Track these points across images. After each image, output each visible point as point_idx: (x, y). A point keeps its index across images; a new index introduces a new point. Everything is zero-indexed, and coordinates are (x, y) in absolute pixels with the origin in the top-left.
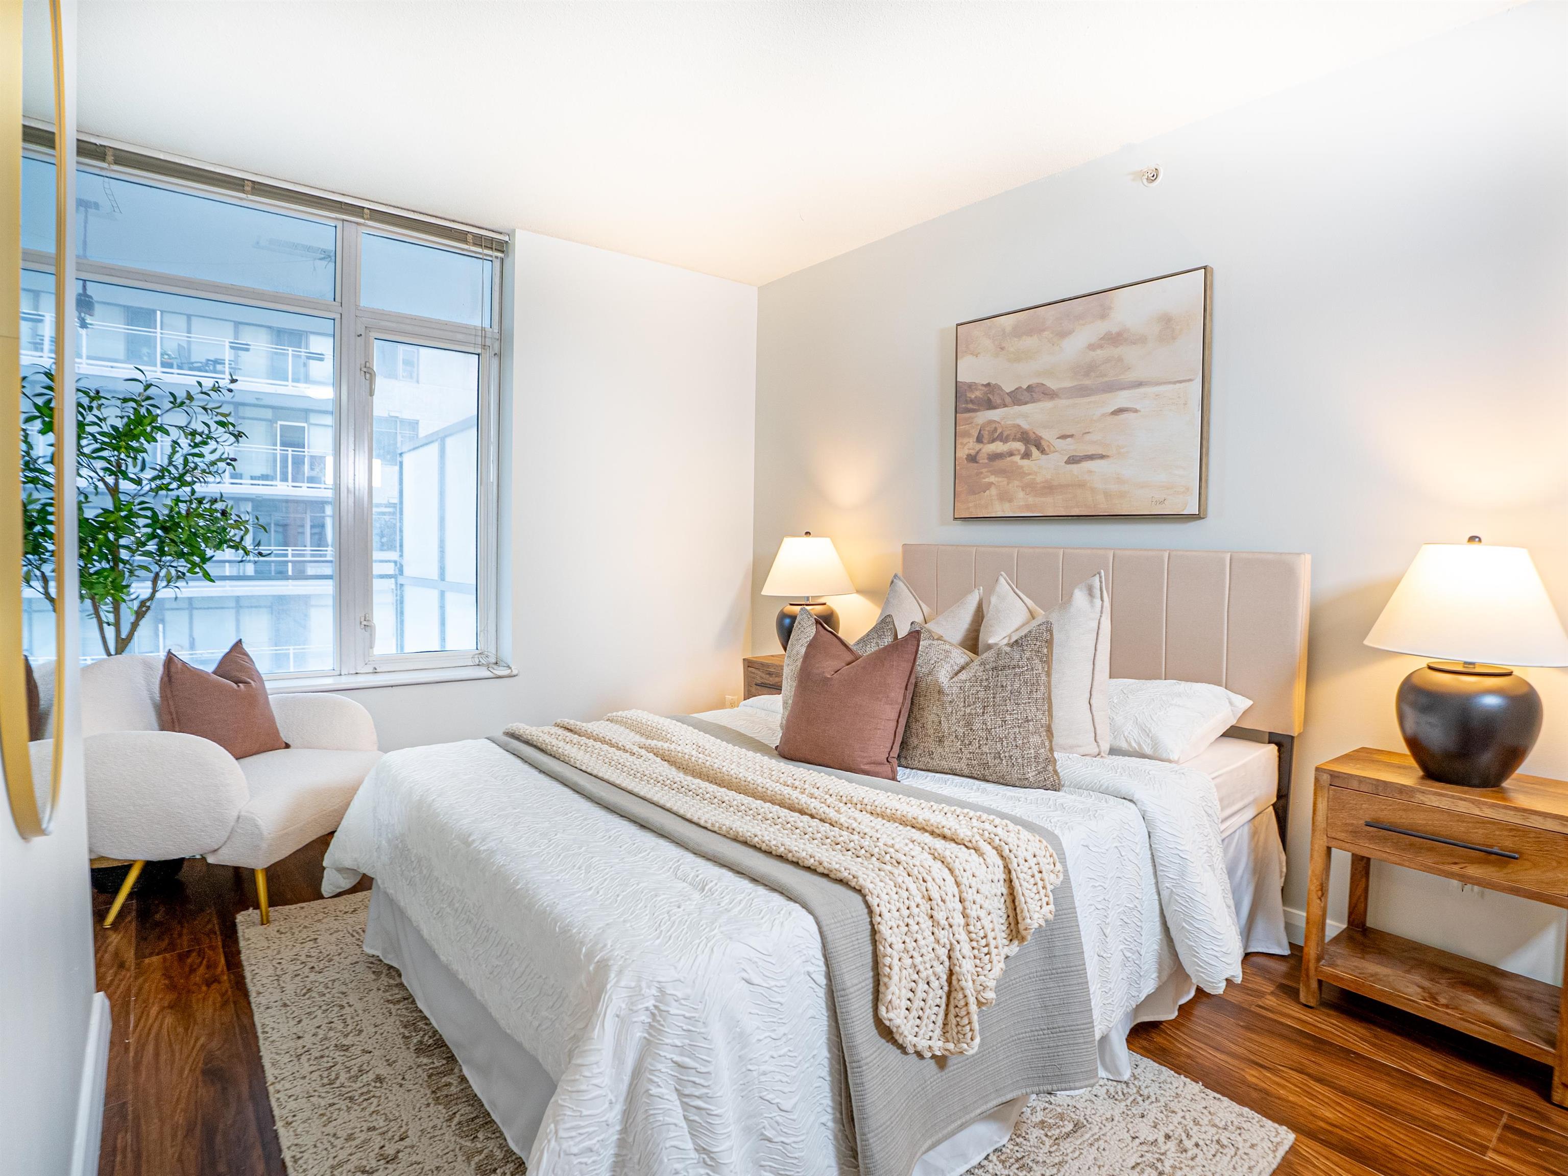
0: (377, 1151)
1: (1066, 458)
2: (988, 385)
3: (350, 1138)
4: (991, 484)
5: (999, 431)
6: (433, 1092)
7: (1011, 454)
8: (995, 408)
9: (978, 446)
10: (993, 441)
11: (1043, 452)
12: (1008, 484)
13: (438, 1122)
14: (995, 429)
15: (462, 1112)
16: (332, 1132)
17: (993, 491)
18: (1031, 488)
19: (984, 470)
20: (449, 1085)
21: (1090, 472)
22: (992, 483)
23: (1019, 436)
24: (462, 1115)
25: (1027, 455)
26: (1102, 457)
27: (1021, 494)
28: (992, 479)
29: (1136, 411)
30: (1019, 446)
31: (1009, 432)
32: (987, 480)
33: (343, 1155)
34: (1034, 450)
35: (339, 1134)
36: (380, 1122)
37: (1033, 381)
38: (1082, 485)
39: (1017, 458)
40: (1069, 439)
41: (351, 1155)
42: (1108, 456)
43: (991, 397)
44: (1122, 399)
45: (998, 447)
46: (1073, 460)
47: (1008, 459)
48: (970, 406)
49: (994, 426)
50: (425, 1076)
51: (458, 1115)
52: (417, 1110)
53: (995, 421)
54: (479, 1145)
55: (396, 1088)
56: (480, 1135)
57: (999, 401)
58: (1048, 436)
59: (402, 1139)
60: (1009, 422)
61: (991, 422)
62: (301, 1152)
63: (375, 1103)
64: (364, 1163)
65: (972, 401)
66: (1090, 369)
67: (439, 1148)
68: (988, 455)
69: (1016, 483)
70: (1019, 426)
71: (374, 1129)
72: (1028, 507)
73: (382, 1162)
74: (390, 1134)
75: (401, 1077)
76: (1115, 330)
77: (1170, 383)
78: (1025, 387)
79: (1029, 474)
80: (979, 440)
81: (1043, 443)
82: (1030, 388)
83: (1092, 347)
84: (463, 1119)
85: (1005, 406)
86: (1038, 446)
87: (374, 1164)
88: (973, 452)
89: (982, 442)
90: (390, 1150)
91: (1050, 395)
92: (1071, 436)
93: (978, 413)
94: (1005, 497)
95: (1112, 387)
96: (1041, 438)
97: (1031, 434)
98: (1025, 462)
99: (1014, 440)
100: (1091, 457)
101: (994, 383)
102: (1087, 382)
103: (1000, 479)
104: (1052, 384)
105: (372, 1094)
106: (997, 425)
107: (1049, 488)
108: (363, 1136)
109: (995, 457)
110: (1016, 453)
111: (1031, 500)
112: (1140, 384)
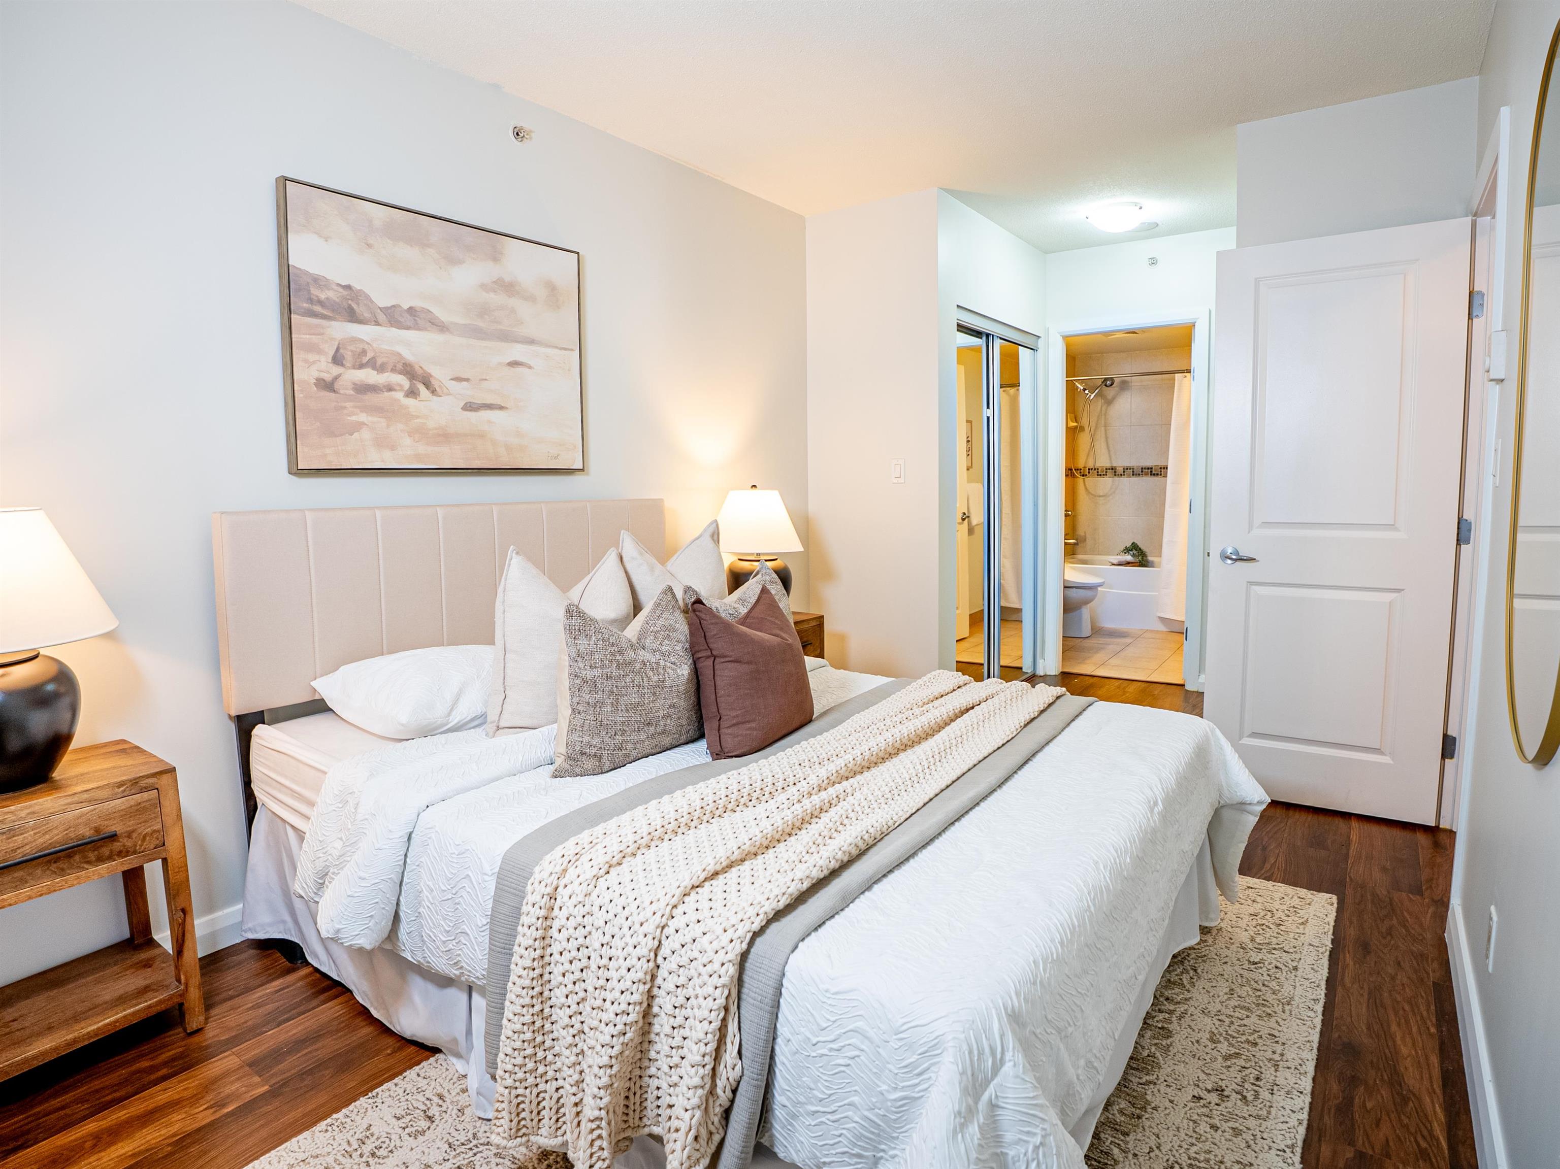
0: (1223, 1105)
1: (462, 404)
2: (348, 287)
3: (1237, 1132)
4: (360, 425)
5: (370, 355)
6: (1139, 1117)
7: (390, 389)
8: (361, 322)
9: (336, 370)
10: (361, 366)
11: (433, 392)
12: (388, 426)
13: (1163, 1088)
14: (364, 352)
15: (1137, 1080)
16: (1249, 1152)
17: (365, 434)
18: (420, 433)
19: (348, 404)
20: (1121, 1111)
21: (489, 422)
22: (363, 424)
23: (400, 366)
24: (1140, 1078)
25: (412, 393)
26: (501, 408)
27: (408, 441)
28: (363, 417)
29: (530, 367)
30: (402, 381)
31: (384, 360)
32: (354, 418)
33: (1252, 1123)
34: (422, 388)
35: (1243, 1145)
36: (1203, 1127)
37: (418, 303)
38: (482, 436)
39: (399, 395)
40: (465, 383)
41: (1245, 1118)
42: (507, 408)
43: (355, 306)
44: (517, 352)
45: (369, 376)
46: (470, 407)
47: (386, 394)
48: (318, 309)
49: (361, 346)
50: (1132, 1137)
51: (1144, 1080)
52: (1167, 1111)
53: (362, 341)
54: (1153, 1049)
55: (1165, 1148)
56: (1145, 1053)
57: (367, 315)
58: (439, 374)
59: (1200, 1098)
60: (385, 347)
61: (354, 340)
62: (1284, 1151)
63: (1194, 1149)
64: (1239, 1103)
65: (320, 303)
66: (484, 311)
67: (1181, 1068)
68: (354, 384)
69: (400, 426)
70: (399, 354)
71: (1212, 1127)
72: (418, 457)
73: (1226, 1093)
74: (1204, 1110)
75: (1152, 1154)
76: (507, 279)
77: (557, 347)
78: (406, 307)
79: (417, 417)
80: (337, 360)
81: (433, 382)
82: (411, 310)
83: (483, 287)
84: (1142, 1075)
85: (377, 323)
86: (427, 385)
87: (1234, 1096)
88: (328, 377)
89: (342, 365)
90: (1214, 1098)
91: (441, 327)
92: (467, 380)
93: (333, 323)
94: (382, 442)
95: (506, 337)
96: (431, 376)
97: (417, 368)
98: (410, 402)
99: (393, 370)
100: (489, 407)
101: (359, 288)
102: (481, 324)
103: (375, 419)
104: (440, 313)
105: (1189, 1162)
106: (366, 347)
107: (444, 436)
108: (1225, 1126)
109: (364, 389)
110: (398, 388)
111: (422, 449)
112: (531, 342)
